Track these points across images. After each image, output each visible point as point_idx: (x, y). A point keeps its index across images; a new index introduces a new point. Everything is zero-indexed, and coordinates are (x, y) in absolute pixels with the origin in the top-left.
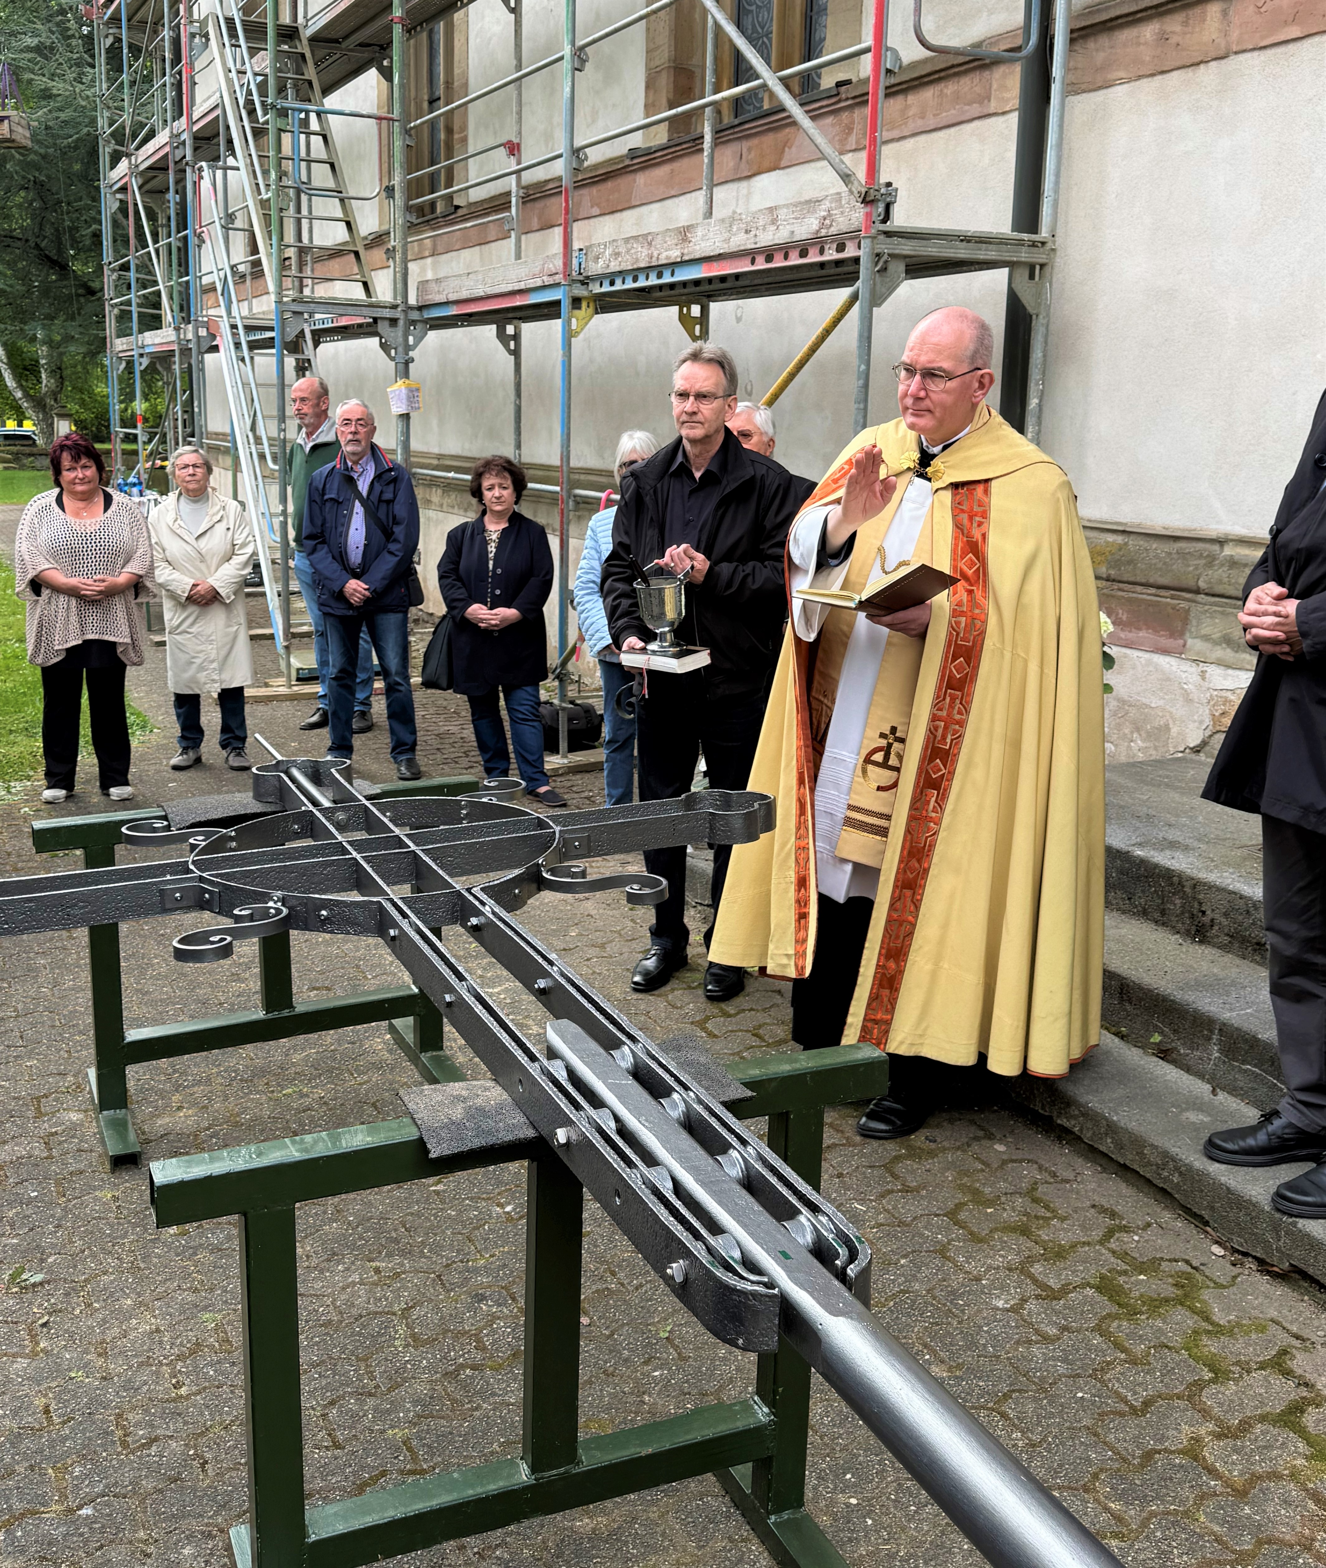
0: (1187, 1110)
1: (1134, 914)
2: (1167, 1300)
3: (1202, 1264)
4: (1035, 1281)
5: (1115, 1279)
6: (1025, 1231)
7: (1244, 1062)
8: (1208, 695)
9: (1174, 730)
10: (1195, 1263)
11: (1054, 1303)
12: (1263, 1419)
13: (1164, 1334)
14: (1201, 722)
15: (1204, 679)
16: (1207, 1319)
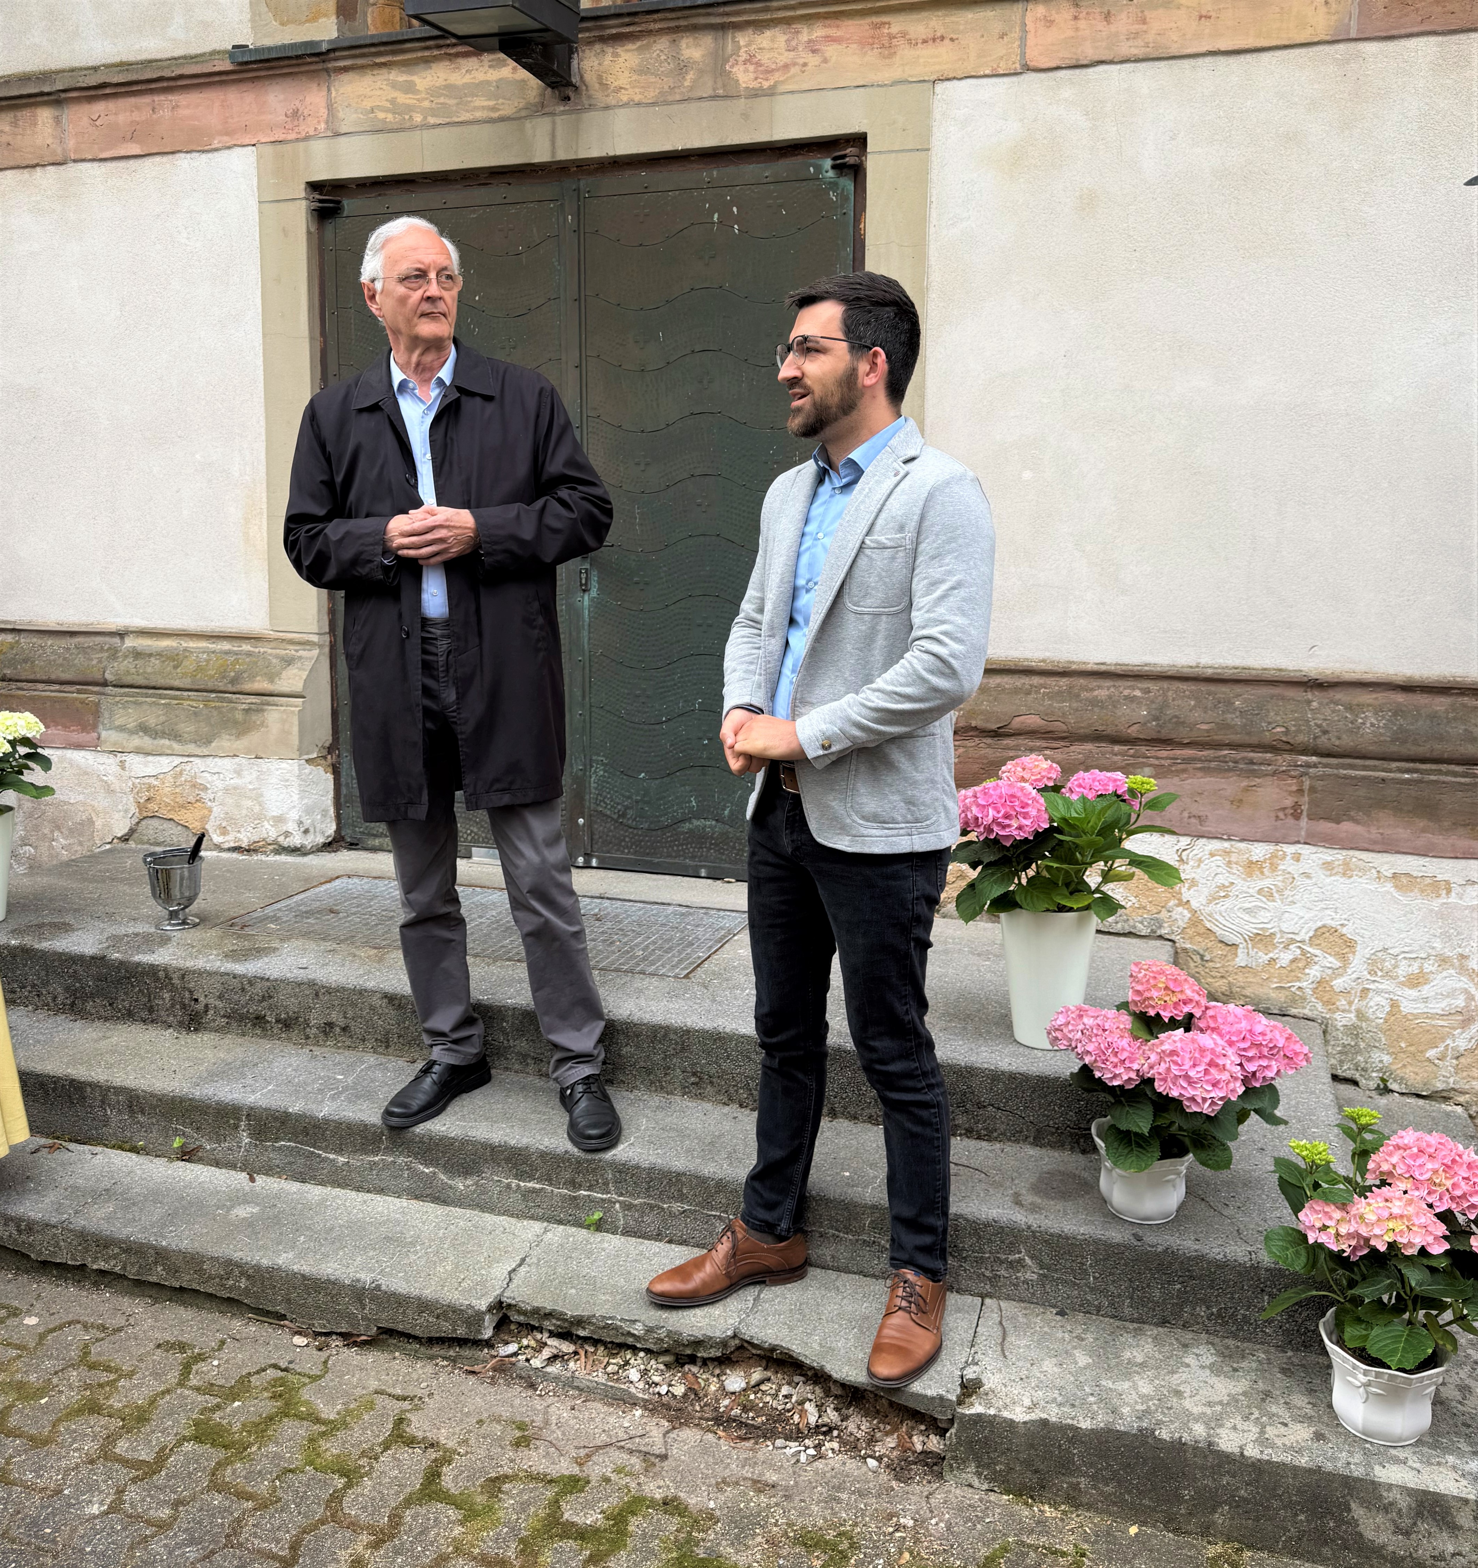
0: (233, 1207)
1: (118, 1018)
2: (271, 1418)
3: (290, 1362)
4: (125, 1462)
5: (210, 1419)
6: (93, 1408)
7: (277, 1140)
8: (130, 784)
9: (99, 823)
10: (284, 1364)
11: (155, 1477)
12: (408, 1503)
13: (280, 1458)
14: (126, 811)
15: (123, 768)
16: (318, 1421)
